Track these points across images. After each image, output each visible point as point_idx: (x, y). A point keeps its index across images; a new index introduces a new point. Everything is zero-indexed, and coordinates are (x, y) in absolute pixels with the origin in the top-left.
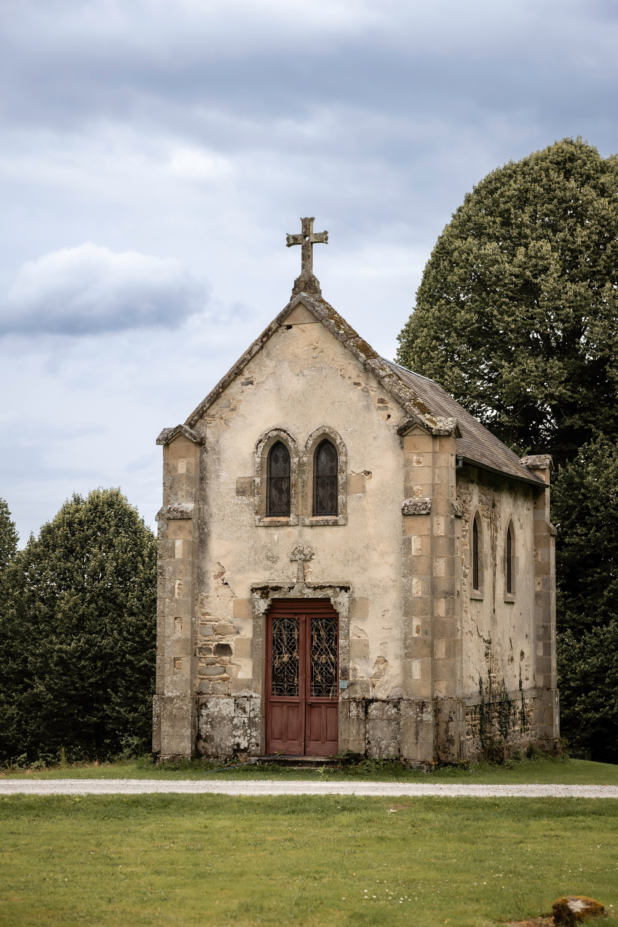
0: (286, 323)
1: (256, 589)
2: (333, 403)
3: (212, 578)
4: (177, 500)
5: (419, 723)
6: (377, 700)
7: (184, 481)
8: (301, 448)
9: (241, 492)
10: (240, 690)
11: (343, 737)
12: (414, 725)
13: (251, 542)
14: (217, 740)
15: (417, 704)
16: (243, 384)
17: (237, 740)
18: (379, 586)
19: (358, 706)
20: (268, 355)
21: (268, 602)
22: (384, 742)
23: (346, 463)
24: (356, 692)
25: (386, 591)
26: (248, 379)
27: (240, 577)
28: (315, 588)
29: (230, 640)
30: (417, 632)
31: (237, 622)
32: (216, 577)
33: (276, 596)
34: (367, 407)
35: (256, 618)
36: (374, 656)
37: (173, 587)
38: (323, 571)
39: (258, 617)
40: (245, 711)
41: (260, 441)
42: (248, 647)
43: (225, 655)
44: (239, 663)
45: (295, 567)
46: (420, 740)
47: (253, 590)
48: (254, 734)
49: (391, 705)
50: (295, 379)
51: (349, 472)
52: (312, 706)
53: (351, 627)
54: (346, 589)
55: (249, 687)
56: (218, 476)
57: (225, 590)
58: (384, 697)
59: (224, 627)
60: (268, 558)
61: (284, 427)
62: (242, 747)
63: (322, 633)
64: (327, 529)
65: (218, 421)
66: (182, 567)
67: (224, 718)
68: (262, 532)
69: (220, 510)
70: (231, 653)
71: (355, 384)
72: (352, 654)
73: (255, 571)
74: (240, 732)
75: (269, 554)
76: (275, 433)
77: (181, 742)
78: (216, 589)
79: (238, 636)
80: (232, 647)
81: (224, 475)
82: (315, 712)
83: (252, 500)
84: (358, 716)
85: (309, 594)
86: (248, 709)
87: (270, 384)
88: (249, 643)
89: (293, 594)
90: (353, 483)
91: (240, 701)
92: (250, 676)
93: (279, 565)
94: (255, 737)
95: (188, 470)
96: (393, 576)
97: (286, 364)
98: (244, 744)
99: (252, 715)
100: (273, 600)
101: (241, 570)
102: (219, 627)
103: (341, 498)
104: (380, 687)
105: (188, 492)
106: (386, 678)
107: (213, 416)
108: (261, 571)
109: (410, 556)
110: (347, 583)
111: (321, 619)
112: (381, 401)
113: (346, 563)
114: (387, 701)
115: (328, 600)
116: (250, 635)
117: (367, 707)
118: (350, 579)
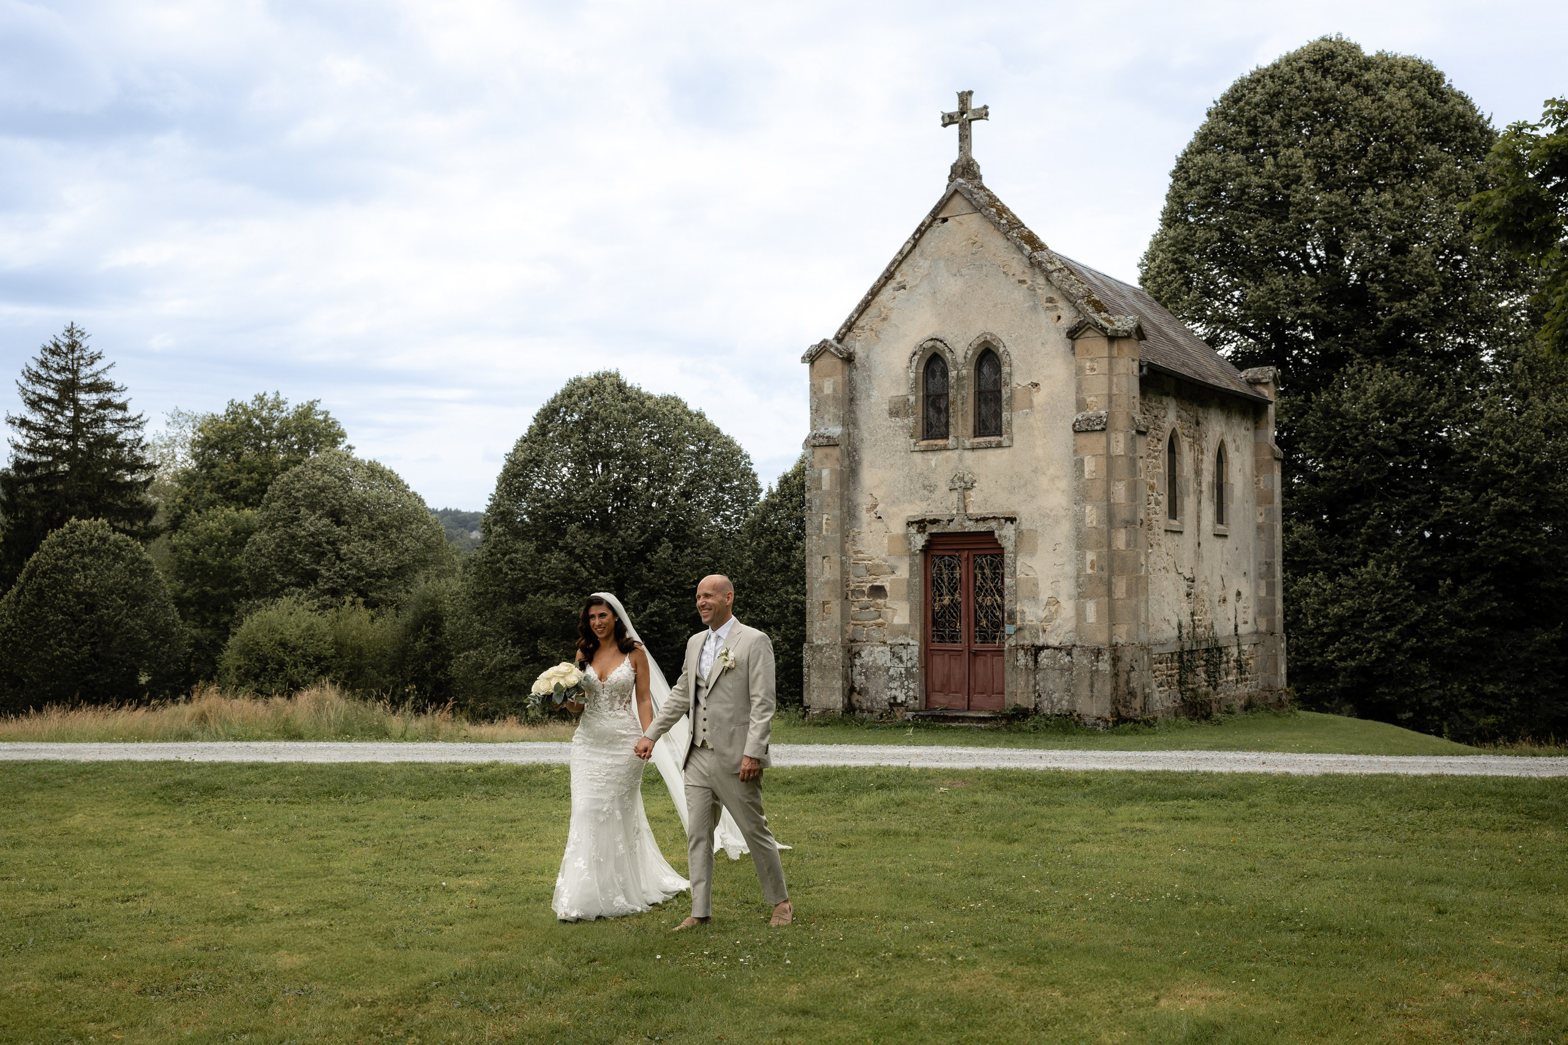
0: (941, 216)
1: (913, 523)
2: (995, 306)
3: (864, 512)
4: (824, 424)
5: (1094, 673)
6: (1048, 647)
7: (830, 402)
8: (960, 360)
9: (894, 413)
10: (896, 637)
11: (1010, 690)
12: (1089, 675)
13: (906, 469)
14: (872, 692)
15: (1092, 651)
16: (895, 289)
17: (894, 692)
18: (1049, 516)
19: (1026, 654)
20: (922, 254)
21: (926, 537)
22: (1056, 695)
23: (1010, 374)
24: (1024, 638)
25: (1057, 521)
26: (899, 283)
27: (895, 509)
28: (977, 520)
29: (885, 581)
30: (1092, 568)
31: (892, 561)
32: (868, 510)
33: (934, 531)
34: (1034, 308)
35: (913, 555)
36: (1044, 596)
37: (821, 523)
38: (986, 500)
39: (914, 554)
40: (901, 661)
41: (914, 354)
42: (904, 589)
43: (880, 598)
44: (895, 607)
45: (955, 495)
46: (1096, 694)
47: (909, 524)
48: (912, 686)
49: (1064, 653)
50: (952, 280)
51: (1014, 385)
52: (976, 654)
53: (1019, 564)
54: (1012, 520)
55: (906, 634)
56: (869, 396)
57: (878, 526)
58: (1056, 644)
59: (878, 566)
60: (925, 487)
61: (940, 337)
62: (899, 701)
63: (987, 571)
64: (990, 452)
65: (868, 333)
66: (829, 499)
67: (879, 669)
68: (918, 457)
69: (871, 434)
70: (886, 596)
71: (1020, 281)
72: (1020, 594)
73: (910, 502)
74: (896, 684)
75: (926, 483)
76: (931, 343)
77: (831, 695)
78: (869, 524)
79: (893, 577)
80: (887, 589)
81: (875, 394)
82: (980, 661)
83: (906, 421)
84: (1026, 666)
85: (971, 527)
86: (905, 658)
87: (924, 288)
88: (906, 584)
89: (953, 528)
90: (1018, 396)
91: (896, 649)
92: (907, 621)
93: (937, 495)
94: (913, 690)
95: (835, 390)
96: (1065, 504)
97: (942, 264)
98: (901, 698)
99: (909, 665)
100: (931, 534)
101: (896, 502)
102: (872, 566)
103: (1005, 415)
104: (1051, 632)
105: (835, 415)
106: (1058, 621)
107: (862, 328)
108: (917, 502)
109: (1083, 480)
110: (1013, 513)
111: (986, 556)
112: (1050, 300)
113: (1011, 490)
114: (1058, 649)
115: (991, 533)
116: (906, 575)
117: (1036, 656)
118: (1017, 508)
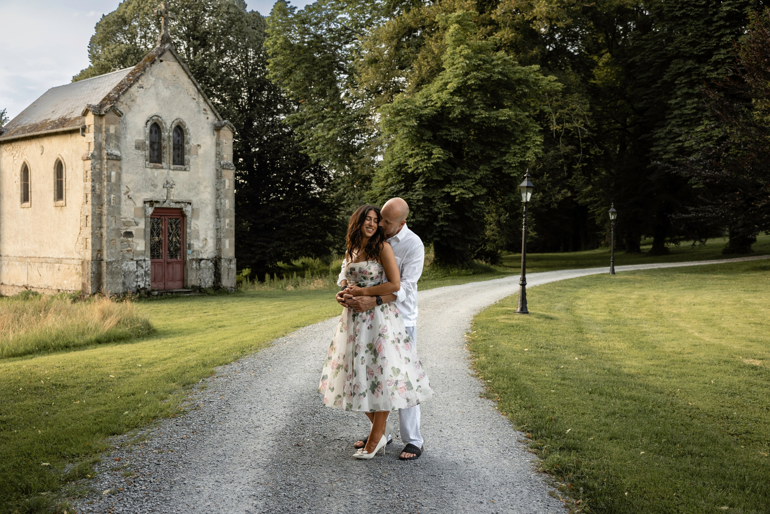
0: (161, 59)
1: (147, 202)
2: (183, 107)
3: (123, 195)
4: (110, 148)
5: (229, 269)
6: (204, 259)
7: (113, 138)
8: (168, 128)
9: (137, 147)
10: (138, 256)
11: (190, 278)
12: (226, 270)
13: (144, 176)
14: (127, 284)
15: (228, 260)
16: (138, 87)
17: (139, 283)
18: (204, 203)
19: (196, 263)
20: (151, 74)
21: (153, 209)
22: (207, 279)
23: (189, 139)
25: (207, 205)
26: (140, 85)
27: (138, 194)
28: (176, 203)
29: (132, 229)
31: (137, 220)
32: (125, 194)
33: (157, 206)
34: (199, 112)
35: (146, 217)
36: (202, 237)
37: (110, 199)
38: (179, 194)
39: (148, 217)
40: (142, 268)
41: (148, 121)
42: (142, 233)
43: (130, 237)
44: (138, 242)
46: (230, 277)
47: (145, 202)
48: (148, 280)
49: (210, 261)
50: (165, 90)
51: (191, 144)
52: (168, 263)
53: (192, 223)
54: (190, 204)
55: (142, 255)
56: (126, 137)
57: (129, 202)
58: (206, 258)
59: (129, 222)
60: (152, 185)
61: (160, 115)
62: (141, 287)
63: (174, 226)
64: (181, 172)
65: (124, 106)
66: (115, 187)
67: (131, 272)
68: (149, 170)
69: (126, 156)
70: (133, 236)
72: (192, 236)
73: (146, 192)
74: (139, 279)
75: (153, 183)
76: (156, 118)
77: (117, 286)
78: (125, 201)
79: (137, 227)
80: (134, 233)
81: (128, 136)
82: (171, 266)
83: (144, 152)
84: (196, 268)
85: (173, 205)
86: (144, 267)
87: (152, 90)
88: (143, 231)
89: (165, 205)
90: (192, 150)
91: (139, 262)
92: (143, 249)
93: (158, 189)
95: (115, 132)
96: (210, 198)
97: (161, 81)
98: (142, 285)
99: (146, 270)
100: (156, 208)
101: (138, 191)
102: (126, 222)
103: (186, 157)
104: (204, 253)
105: (116, 145)
106: (207, 248)
107: (122, 103)
108: (149, 192)
109: (225, 189)
111: (172, 219)
112: (205, 110)
113: (189, 191)
114: (208, 260)
115: (181, 209)
116: (143, 227)
117: (199, 263)
118: (191, 199)
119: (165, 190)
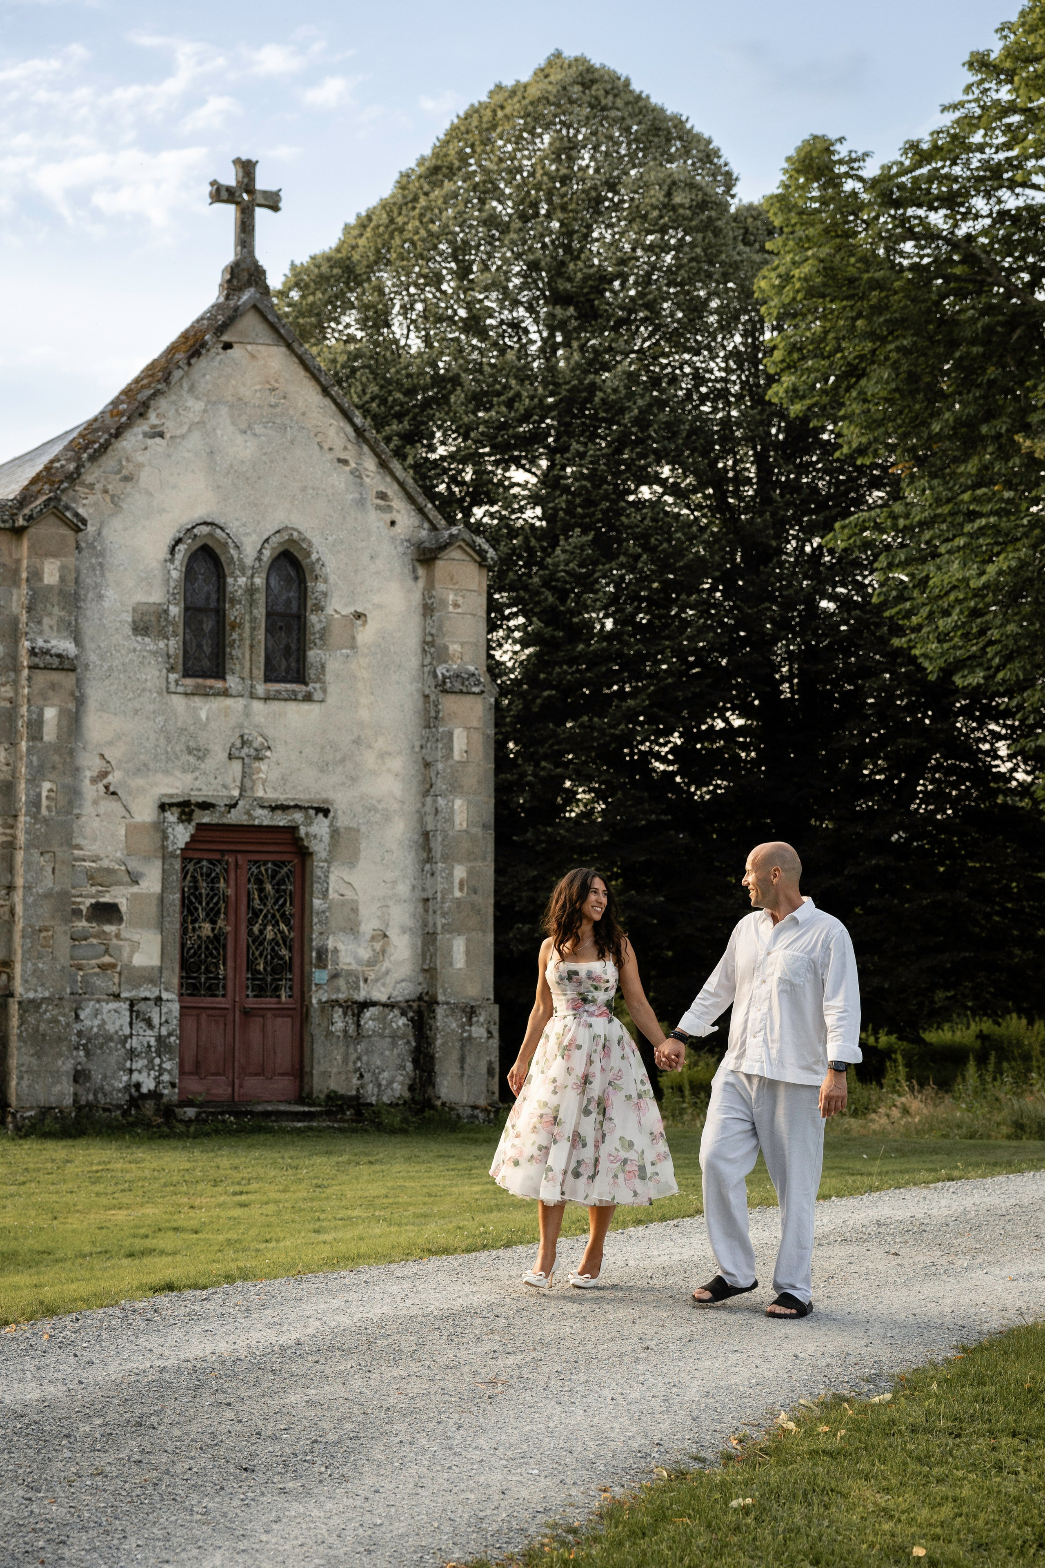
0: (225, 338)
1: (171, 805)
2: (304, 489)
3: (87, 782)
4: (41, 633)
5: (466, 1041)
6: (374, 1004)
7: (55, 599)
8: (249, 561)
9: (141, 628)
10: (137, 986)
11: (322, 1068)
12: (458, 1045)
13: (160, 719)
14: (97, 1077)
15: (463, 1010)
16: (146, 435)
17: (136, 1077)
18: (376, 810)
19: (345, 1014)
20: (192, 389)
21: (191, 829)
22: (386, 1074)
23: (325, 594)
24: (338, 990)
25: (387, 817)
26: (154, 427)
27: (139, 782)
28: (273, 809)
29: (119, 896)
30: (461, 889)
31: (134, 865)
32: (94, 781)
33: (206, 820)
34: (361, 503)
35: (166, 856)
36: (368, 927)
37: (39, 795)
38: (284, 779)
39: (173, 855)
40: (150, 1025)
41: (179, 541)
42: (153, 910)
43: (110, 922)
44: (136, 938)
45: (236, 768)
46: (468, 1071)
47: (163, 807)
48: (167, 1066)
49: (397, 1012)
50: (240, 439)
51: (329, 610)
52: (247, 1013)
53: (332, 878)
54: (326, 812)
55: (152, 981)
56: (100, 597)
57: (110, 806)
58: (383, 998)
59: (109, 871)
60: (190, 751)
61: (221, 521)
62: (144, 1090)
63: (269, 887)
64: (292, 706)
65: (99, 495)
66: (56, 758)
67: (110, 1038)
68: (178, 702)
69: (102, 658)
70: (120, 920)
71: (340, 461)
72: (333, 924)
73: (166, 772)
74: (139, 1064)
75: (192, 744)
76: (205, 529)
77: (52, 1084)
78: (95, 803)
79: (135, 889)
80: (123, 909)
81: (111, 594)
82: (253, 1024)
83: (161, 644)
84: (345, 1031)
85: (263, 817)
86: (156, 1021)
87: (195, 441)
88: (155, 902)
89: (235, 817)
90: (336, 630)
91: (141, 1006)
92: (156, 962)
93: (209, 765)
94: (170, 1072)
95: (62, 579)
96: (398, 793)
97: (224, 410)
98: (148, 1085)
99: (164, 1032)
100: (200, 827)
101: (142, 769)
102: (100, 870)
103: (313, 655)
104: (377, 980)
105: (61, 620)
106: (386, 964)
107: (91, 487)
108: (177, 773)
109: (451, 762)
110: (325, 801)
111: (265, 863)
112: (382, 496)
113: (324, 768)
114: (389, 1006)
115: (293, 830)
116: (157, 888)
117: (358, 1016)
118: (330, 795)
119: (237, 766)
